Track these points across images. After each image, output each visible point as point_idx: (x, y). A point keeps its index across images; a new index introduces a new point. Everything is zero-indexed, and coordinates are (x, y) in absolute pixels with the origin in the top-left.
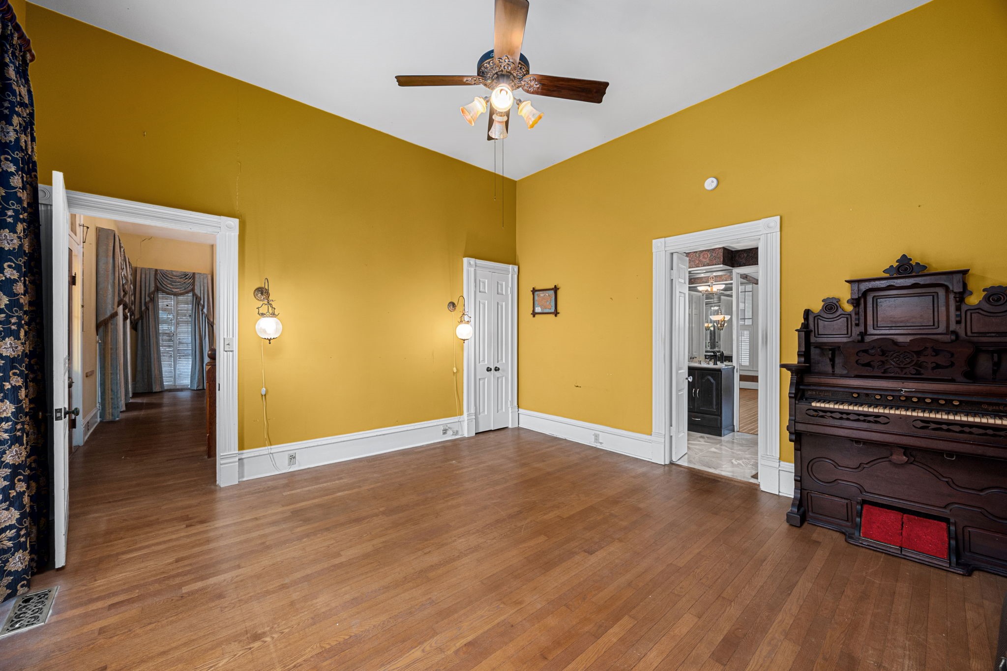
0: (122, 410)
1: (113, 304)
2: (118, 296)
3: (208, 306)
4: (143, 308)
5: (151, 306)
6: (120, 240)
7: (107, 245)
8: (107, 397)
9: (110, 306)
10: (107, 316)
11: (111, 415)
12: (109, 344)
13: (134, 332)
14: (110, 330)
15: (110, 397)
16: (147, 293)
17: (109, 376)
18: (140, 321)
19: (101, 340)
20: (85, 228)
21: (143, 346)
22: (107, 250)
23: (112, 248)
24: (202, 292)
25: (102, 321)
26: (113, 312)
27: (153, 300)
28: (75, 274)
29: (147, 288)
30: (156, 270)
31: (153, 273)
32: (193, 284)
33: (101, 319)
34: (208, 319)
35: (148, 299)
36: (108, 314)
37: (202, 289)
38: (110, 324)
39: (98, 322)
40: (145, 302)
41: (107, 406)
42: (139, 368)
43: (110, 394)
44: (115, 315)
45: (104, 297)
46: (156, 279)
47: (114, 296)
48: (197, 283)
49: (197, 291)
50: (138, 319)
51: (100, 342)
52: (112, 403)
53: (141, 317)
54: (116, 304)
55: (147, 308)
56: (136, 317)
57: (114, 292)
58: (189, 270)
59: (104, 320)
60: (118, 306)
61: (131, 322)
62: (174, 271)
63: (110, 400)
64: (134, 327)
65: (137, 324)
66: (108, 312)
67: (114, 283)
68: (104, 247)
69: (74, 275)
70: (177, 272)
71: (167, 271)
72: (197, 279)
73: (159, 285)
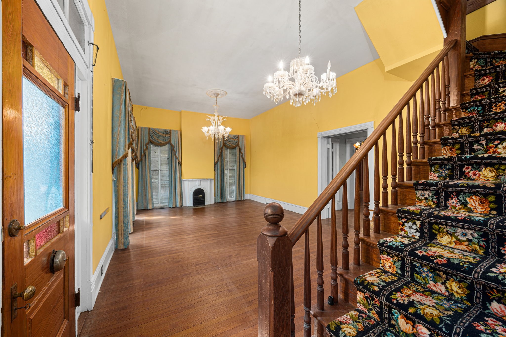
0: (131, 232)
1: (125, 146)
2: (129, 140)
3: (179, 152)
4: (142, 153)
5: (147, 153)
6: (130, 93)
7: (120, 94)
8: (120, 229)
9: (122, 149)
10: (120, 157)
11: (123, 244)
12: (122, 182)
13: (137, 169)
14: (122, 170)
15: (122, 229)
16: (145, 144)
17: (122, 210)
18: (141, 162)
19: (115, 178)
20: (95, 47)
21: (142, 179)
22: (120, 98)
23: (124, 97)
24: (175, 142)
25: (116, 162)
26: (125, 153)
27: (148, 148)
28: (79, 96)
29: (145, 141)
30: (149, 129)
31: (148, 130)
32: (170, 137)
33: (116, 159)
34: (179, 161)
35: (145, 147)
36: (121, 155)
37: (175, 140)
38: (122, 165)
39: (114, 162)
40: (144, 150)
41: (120, 237)
42: (140, 194)
43: (122, 226)
44: (125, 156)
45: (118, 140)
46: (149, 134)
47: (125, 139)
48: (172, 137)
49: (172, 142)
50: (139, 161)
51: (115, 180)
52: (124, 234)
53: (141, 160)
54: (127, 146)
55: (145, 154)
56: (138, 160)
57: (125, 136)
58: (168, 128)
59: (118, 161)
60: (128, 149)
61: (136, 163)
62: (160, 129)
63: (122, 231)
64: (138, 167)
65: (139, 164)
66: (121, 153)
67: (125, 128)
68: (118, 96)
69: (77, 96)
70: (161, 129)
71: (156, 129)
72: (172, 134)
73: (151, 138)
